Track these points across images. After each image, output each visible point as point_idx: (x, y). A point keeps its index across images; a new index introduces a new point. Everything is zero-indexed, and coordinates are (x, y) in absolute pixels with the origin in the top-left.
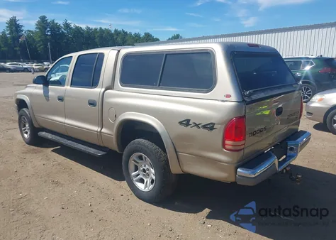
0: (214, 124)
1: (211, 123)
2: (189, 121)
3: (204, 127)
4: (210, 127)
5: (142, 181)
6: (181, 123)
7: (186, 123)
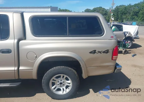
0: (108, 50)
1: (107, 50)
2: (95, 51)
3: (104, 52)
4: (107, 52)
5: (59, 90)
6: (91, 53)
7: (94, 52)
